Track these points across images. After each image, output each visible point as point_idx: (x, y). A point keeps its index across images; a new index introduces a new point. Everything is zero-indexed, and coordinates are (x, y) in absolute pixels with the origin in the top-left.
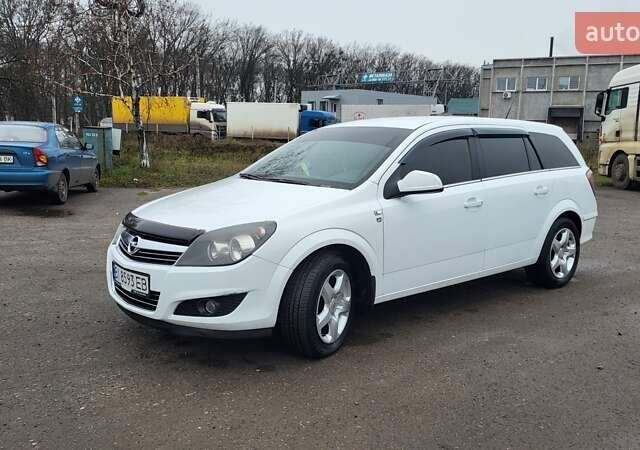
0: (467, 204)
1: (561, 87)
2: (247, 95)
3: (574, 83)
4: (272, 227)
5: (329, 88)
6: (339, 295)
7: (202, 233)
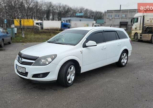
0: (102, 48)
1: (123, 17)
2: (48, 19)
3: (126, 16)
4: (56, 56)
5: (68, 17)
6: (72, 71)
7: (38, 57)
